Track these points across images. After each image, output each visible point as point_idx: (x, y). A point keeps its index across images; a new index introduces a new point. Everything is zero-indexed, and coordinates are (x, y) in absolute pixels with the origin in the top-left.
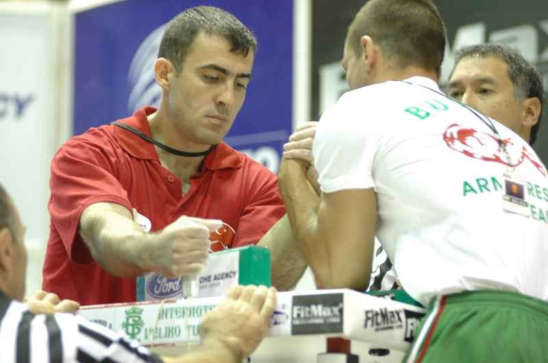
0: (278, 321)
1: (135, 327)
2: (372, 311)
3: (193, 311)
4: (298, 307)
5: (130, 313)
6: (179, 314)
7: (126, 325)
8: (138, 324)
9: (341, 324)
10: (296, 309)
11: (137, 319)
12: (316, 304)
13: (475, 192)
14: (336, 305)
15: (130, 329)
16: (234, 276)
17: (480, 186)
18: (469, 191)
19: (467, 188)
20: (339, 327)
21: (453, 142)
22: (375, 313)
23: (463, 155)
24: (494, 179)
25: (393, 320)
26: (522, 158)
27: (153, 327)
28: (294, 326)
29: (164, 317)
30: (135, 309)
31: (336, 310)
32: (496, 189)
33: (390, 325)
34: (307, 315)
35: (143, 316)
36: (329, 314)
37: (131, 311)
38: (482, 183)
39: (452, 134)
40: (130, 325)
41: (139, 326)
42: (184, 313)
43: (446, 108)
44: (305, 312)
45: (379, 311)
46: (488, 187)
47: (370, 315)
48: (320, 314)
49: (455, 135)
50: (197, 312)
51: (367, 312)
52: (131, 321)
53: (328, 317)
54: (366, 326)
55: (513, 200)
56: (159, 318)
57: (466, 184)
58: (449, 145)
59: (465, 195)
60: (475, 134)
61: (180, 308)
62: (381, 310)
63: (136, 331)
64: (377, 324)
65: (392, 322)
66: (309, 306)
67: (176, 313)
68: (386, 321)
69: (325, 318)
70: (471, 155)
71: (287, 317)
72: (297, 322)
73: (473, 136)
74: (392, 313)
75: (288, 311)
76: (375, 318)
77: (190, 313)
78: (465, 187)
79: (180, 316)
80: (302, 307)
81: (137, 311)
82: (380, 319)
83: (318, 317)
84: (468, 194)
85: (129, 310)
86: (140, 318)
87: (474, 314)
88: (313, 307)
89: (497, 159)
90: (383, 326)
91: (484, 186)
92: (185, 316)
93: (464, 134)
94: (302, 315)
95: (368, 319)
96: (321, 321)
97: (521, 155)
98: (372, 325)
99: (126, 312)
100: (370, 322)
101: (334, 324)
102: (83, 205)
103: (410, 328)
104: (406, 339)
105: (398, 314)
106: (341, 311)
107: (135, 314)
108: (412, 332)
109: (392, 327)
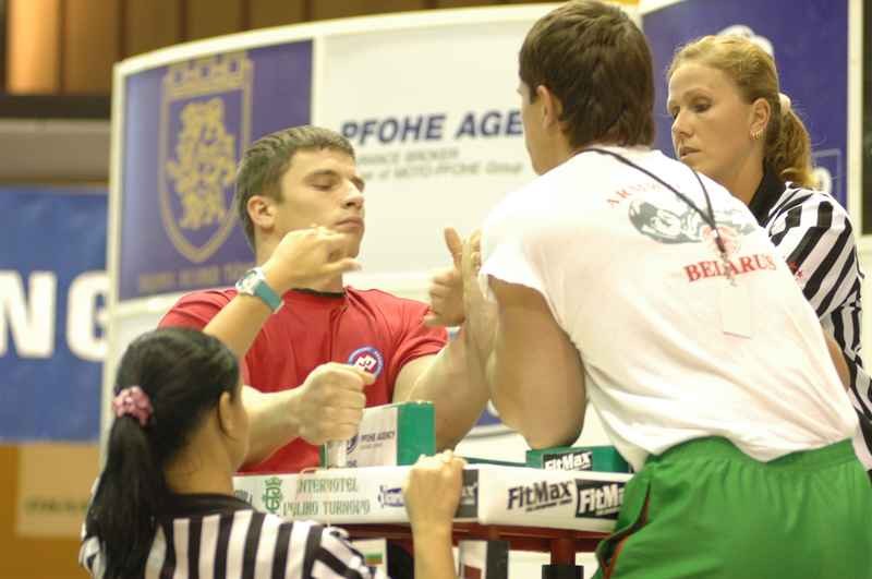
1: (275, 500)
2: (521, 488)
5: (271, 484)
6: (317, 487)
7: (266, 498)
8: (277, 497)
11: (276, 491)
15: (270, 501)
22: (524, 490)
25: (555, 494)
27: (292, 502)
29: (303, 490)
31: (470, 490)
33: (550, 501)
35: (283, 488)
40: (272, 498)
41: (279, 501)
45: (532, 487)
47: (516, 494)
52: (270, 494)
61: (319, 480)
62: (536, 485)
63: (275, 505)
64: (528, 502)
68: (543, 498)
76: (525, 497)
79: (318, 490)
81: (277, 482)
82: (533, 496)
85: (270, 481)
86: (279, 490)
90: (538, 504)
92: (323, 490)
98: (521, 505)
99: (266, 482)
100: (517, 502)
103: (584, 501)
104: (578, 515)
105: (565, 486)
106: (476, 491)
107: (275, 485)
108: (588, 506)
109: (554, 504)
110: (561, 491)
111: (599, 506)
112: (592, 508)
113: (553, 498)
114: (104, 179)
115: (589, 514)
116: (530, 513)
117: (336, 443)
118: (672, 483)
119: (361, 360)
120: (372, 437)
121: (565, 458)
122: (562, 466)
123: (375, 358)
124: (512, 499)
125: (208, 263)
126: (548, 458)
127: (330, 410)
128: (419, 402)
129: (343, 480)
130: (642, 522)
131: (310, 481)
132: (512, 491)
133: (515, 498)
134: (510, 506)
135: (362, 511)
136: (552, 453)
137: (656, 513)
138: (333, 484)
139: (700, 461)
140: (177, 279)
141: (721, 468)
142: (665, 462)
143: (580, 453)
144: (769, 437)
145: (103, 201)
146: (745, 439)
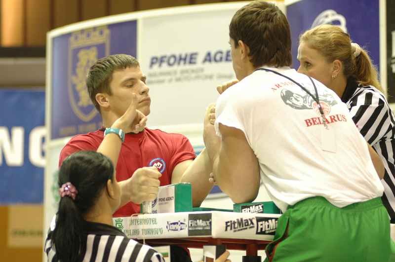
0: (182, 228)
2: (231, 221)
8: (121, 227)
10: (190, 221)
11: (120, 225)
12: (199, 219)
14: (208, 220)
20: (209, 232)
22: (233, 222)
28: (189, 231)
30: (120, 219)
31: (208, 222)
33: (244, 227)
45: (236, 221)
47: (229, 224)
62: (238, 220)
64: (235, 228)
66: (196, 220)
68: (241, 226)
69: (203, 227)
71: (186, 226)
72: (190, 229)
75: (186, 223)
76: (233, 225)
80: (193, 221)
82: (236, 225)
83: (200, 226)
88: (198, 221)
90: (239, 228)
94: (193, 225)
96: (201, 228)
98: (231, 229)
100: (229, 228)
103: (260, 227)
104: (257, 233)
105: (251, 220)
106: (210, 223)
108: (262, 229)
109: (246, 228)
110: (250, 222)
111: (267, 229)
112: (263, 230)
113: (246, 226)
114: (43, 84)
115: (262, 233)
116: (235, 233)
117: (147, 202)
118: (299, 218)
119: (155, 164)
120: (163, 200)
121: (251, 207)
122: (250, 211)
123: (162, 163)
124: (227, 226)
125: (91, 122)
126: (243, 207)
127: (144, 187)
128: (185, 183)
129: (150, 219)
130: (285, 236)
131: (135, 220)
132: (227, 223)
133: (229, 226)
134: (226, 230)
135: (159, 233)
136: (245, 205)
137: (292, 232)
138: (146, 221)
139: (312, 207)
140: (77, 129)
141: (321, 211)
142: (295, 208)
143: (258, 205)
144: (343, 197)
145: (43, 95)
146: (332, 197)
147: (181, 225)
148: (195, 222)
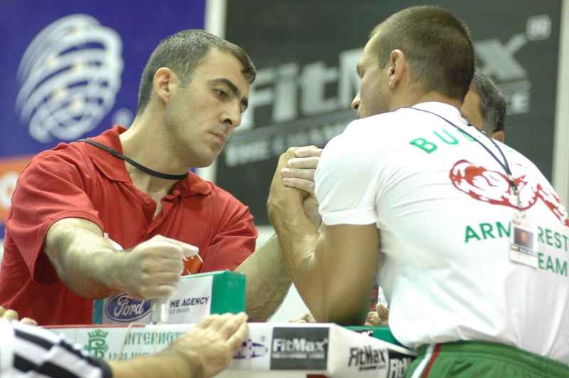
0: (256, 354)
1: (98, 350)
2: (357, 349)
3: (162, 337)
4: (279, 340)
5: (94, 336)
6: (147, 340)
9: (325, 360)
10: (276, 341)
11: (100, 342)
12: (299, 338)
13: (479, 238)
14: (321, 340)
15: (93, 352)
16: (206, 302)
17: (484, 232)
18: (472, 237)
19: (470, 234)
20: (323, 363)
21: (459, 181)
22: (359, 351)
23: (469, 197)
24: (499, 225)
25: (376, 359)
26: (535, 199)
27: (118, 352)
28: (273, 360)
29: (131, 342)
30: (100, 331)
31: (320, 345)
32: (501, 236)
33: (373, 364)
34: (288, 349)
35: (108, 340)
36: (313, 349)
37: (95, 334)
38: (486, 228)
39: (459, 172)
40: (95, 349)
41: (103, 351)
42: (153, 339)
43: (456, 142)
44: (286, 346)
46: (492, 233)
47: (355, 353)
48: (303, 349)
49: (463, 174)
50: (167, 339)
51: (352, 350)
52: (94, 345)
53: (311, 353)
54: (350, 364)
55: (521, 249)
56: (125, 343)
57: (469, 229)
58: (455, 185)
59: (467, 241)
60: (485, 173)
61: (149, 334)
62: (366, 348)
63: (99, 355)
64: (362, 363)
65: (376, 362)
66: (292, 340)
67: (145, 339)
68: (370, 360)
69: (308, 353)
70: (477, 197)
71: (267, 350)
72: (277, 356)
73: (482, 175)
74: (376, 351)
75: (268, 343)
76: (359, 357)
77: (160, 339)
78: (467, 232)
79: (149, 342)
80: (284, 340)
81: (101, 334)
82: (364, 357)
83: (300, 352)
84: (470, 240)
85: (93, 333)
86: (104, 342)
87: (469, 365)
88: (296, 341)
89: (505, 202)
90: (367, 365)
91: (489, 232)
92: (154, 342)
93: (473, 173)
94: (283, 349)
95: (352, 356)
96: (304, 356)
97: (534, 195)
98: (356, 364)
99: (89, 334)
100: (354, 361)
101: (317, 360)
102: (52, 219)
103: (392, 369)
107: (100, 337)
109: (375, 367)
147: (254, 348)
148: (289, 342)
